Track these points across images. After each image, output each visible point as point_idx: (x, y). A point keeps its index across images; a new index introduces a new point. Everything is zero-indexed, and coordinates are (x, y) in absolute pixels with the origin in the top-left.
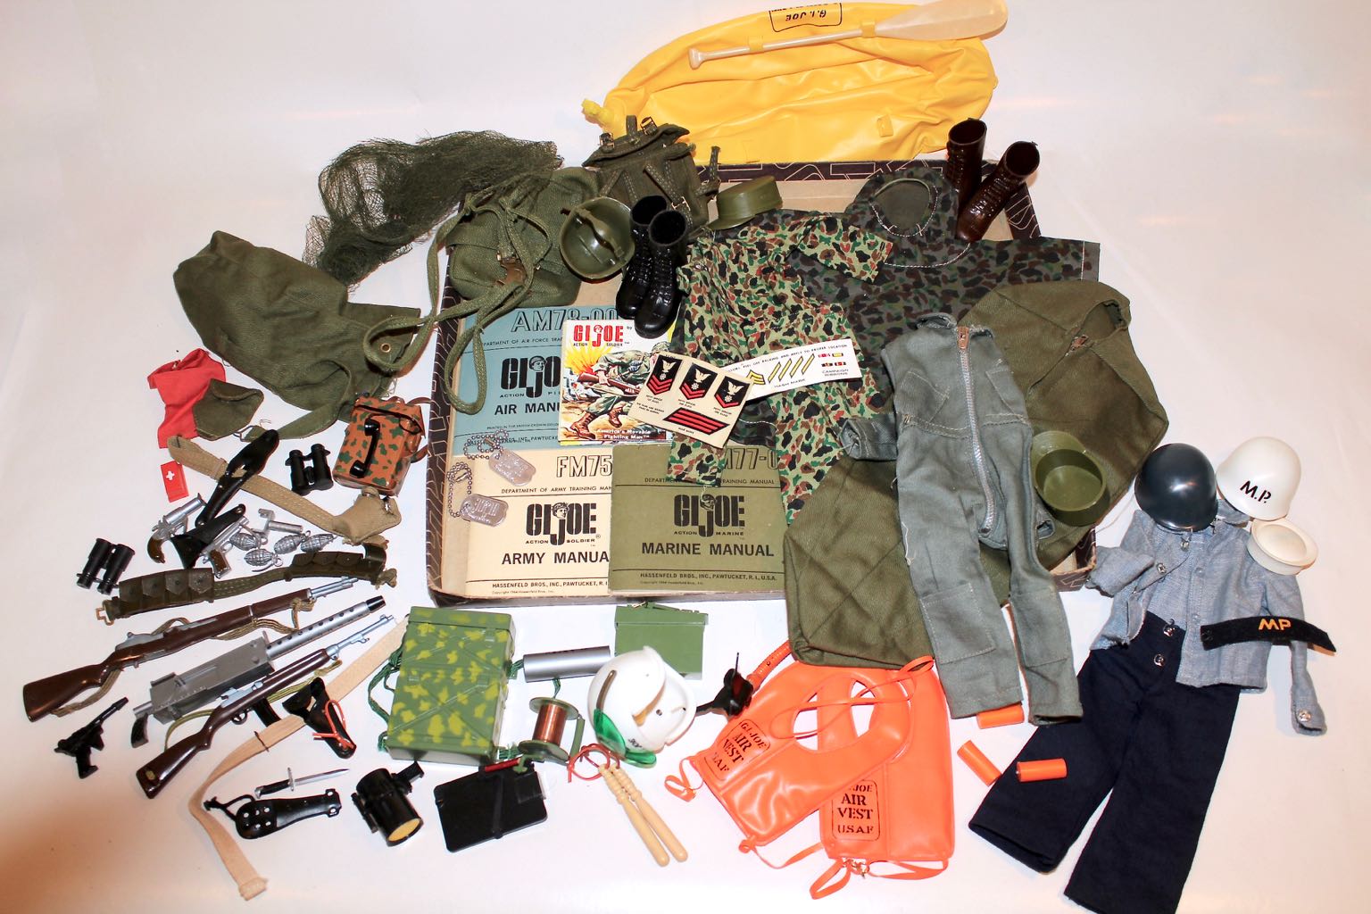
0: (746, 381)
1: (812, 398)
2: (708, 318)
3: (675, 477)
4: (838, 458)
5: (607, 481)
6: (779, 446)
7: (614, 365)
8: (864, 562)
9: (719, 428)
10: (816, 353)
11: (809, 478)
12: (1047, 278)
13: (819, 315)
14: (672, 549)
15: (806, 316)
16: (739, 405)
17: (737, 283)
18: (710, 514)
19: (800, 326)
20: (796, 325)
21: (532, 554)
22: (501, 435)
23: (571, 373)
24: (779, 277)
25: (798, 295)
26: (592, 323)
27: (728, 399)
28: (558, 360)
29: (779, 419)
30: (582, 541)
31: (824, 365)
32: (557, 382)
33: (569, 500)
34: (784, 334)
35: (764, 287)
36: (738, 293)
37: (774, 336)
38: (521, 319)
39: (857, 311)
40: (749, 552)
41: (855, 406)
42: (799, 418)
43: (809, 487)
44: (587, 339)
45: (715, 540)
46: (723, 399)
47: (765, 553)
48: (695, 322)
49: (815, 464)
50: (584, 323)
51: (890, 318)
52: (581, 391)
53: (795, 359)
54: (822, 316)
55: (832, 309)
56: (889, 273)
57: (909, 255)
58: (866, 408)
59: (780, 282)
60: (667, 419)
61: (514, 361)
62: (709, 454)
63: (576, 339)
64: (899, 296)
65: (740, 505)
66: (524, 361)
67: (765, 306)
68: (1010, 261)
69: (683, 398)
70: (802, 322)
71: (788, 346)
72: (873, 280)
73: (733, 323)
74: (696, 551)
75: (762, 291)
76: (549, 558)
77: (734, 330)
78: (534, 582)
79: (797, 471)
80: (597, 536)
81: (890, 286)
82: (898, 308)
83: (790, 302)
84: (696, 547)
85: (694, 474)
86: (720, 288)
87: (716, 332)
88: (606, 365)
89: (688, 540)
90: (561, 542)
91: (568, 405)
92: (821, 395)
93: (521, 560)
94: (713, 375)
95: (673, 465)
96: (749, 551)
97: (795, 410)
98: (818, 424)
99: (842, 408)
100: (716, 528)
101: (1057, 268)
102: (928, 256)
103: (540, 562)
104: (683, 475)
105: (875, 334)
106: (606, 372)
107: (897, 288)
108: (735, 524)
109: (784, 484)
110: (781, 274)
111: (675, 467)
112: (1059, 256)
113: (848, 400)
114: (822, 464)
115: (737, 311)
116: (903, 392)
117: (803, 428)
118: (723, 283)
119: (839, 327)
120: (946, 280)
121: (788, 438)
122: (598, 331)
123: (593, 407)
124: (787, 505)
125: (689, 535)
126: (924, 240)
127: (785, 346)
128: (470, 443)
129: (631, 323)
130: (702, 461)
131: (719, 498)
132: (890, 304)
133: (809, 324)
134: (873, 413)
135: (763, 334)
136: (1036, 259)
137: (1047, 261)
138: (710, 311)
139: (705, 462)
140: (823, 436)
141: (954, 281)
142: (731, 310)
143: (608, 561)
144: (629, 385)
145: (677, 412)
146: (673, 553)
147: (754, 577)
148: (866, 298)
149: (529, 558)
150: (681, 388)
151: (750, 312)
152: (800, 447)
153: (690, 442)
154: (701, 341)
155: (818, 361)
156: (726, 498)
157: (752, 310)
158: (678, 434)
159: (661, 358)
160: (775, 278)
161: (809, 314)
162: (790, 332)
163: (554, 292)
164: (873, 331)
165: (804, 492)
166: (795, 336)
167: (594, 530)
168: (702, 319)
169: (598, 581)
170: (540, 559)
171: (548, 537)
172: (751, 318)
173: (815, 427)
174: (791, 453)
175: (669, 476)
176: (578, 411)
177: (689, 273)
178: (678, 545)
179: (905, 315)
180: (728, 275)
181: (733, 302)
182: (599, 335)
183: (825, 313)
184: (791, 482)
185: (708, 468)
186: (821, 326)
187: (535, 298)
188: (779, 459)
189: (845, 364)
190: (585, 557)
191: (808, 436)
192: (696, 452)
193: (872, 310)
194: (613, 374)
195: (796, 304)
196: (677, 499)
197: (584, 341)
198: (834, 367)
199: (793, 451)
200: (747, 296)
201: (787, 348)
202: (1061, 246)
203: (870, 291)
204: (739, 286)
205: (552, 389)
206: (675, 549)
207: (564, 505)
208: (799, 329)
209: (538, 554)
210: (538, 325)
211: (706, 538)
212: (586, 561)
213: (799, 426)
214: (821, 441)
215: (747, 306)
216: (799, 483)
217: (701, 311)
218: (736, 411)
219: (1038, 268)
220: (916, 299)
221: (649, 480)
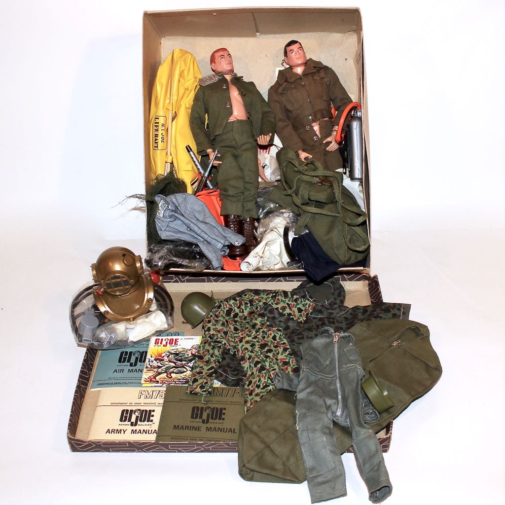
1: (262, 364)
2: (213, 327)
4: (272, 389)
5: (162, 401)
6: (246, 387)
7: (172, 354)
11: (257, 398)
12: (384, 319)
13: (270, 332)
14: (188, 428)
15: (263, 332)
18: (208, 414)
19: (261, 335)
20: (258, 335)
21: (121, 430)
23: (151, 357)
25: (262, 324)
26: (164, 338)
28: (146, 352)
29: (248, 375)
32: (144, 361)
33: (142, 408)
34: (252, 338)
35: (249, 321)
37: (248, 339)
39: (293, 334)
41: (285, 372)
42: (256, 373)
44: (161, 343)
45: (209, 425)
47: (233, 432)
49: (261, 392)
52: (155, 364)
54: (272, 333)
55: (277, 330)
56: (310, 319)
57: (320, 312)
59: (255, 318)
61: (126, 353)
62: (206, 381)
63: (155, 344)
64: (313, 329)
66: (131, 353)
68: (368, 313)
72: (303, 322)
74: (199, 430)
79: (253, 396)
81: (310, 325)
82: (312, 334)
83: (258, 327)
84: (200, 428)
88: (168, 354)
89: (195, 425)
91: (148, 369)
92: (267, 364)
96: (225, 431)
97: (255, 370)
100: (210, 420)
101: (390, 315)
102: (330, 313)
104: (193, 390)
106: (168, 357)
107: (313, 326)
108: (220, 419)
109: (246, 402)
110: (257, 315)
111: (190, 388)
112: (391, 309)
113: (282, 369)
114: (264, 392)
117: (258, 377)
119: (280, 337)
120: (338, 322)
121: (250, 382)
122: (166, 341)
123: (160, 370)
124: (246, 411)
125: (197, 422)
126: (329, 307)
131: (214, 408)
132: (309, 332)
136: (379, 312)
137: (385, 312)
140: (266, 380)
141: (341, 323)
144: (178, 362)
146: (188, 430)
148: (297, 329)
152: (255, 386)
154: (208, 336)
156: (217, 409)
157: (240, 329)
160: (254, 316)
165: (254, 405)
166: (257, 339)
167: (152, 421)
171: (130, 423)
172: (239, 332)
173: (263, 376)
174: (251, 389)
176: (152, 372)
178: (191, 427)
182: (167, 343)
183: (273, 331)
184: (249, 401)
185: (205, 387)
186: (271, 337)
188: (245, 392)
191: (260, 380)
192: (200, 381)
193: (300, 334)
194: (171, 357)
195: (260, 328)
196: (194, 408)
197: (159, 344)
202: (392, 305)
203: (299, 327)
205: (142, 364)
207: (140, 410)
208: (260, 337)
213: (256, 377)
214: (265, 383)
216: (252, 401)
217: (209, 325)
219: (380, 315)
221: (181, 400)
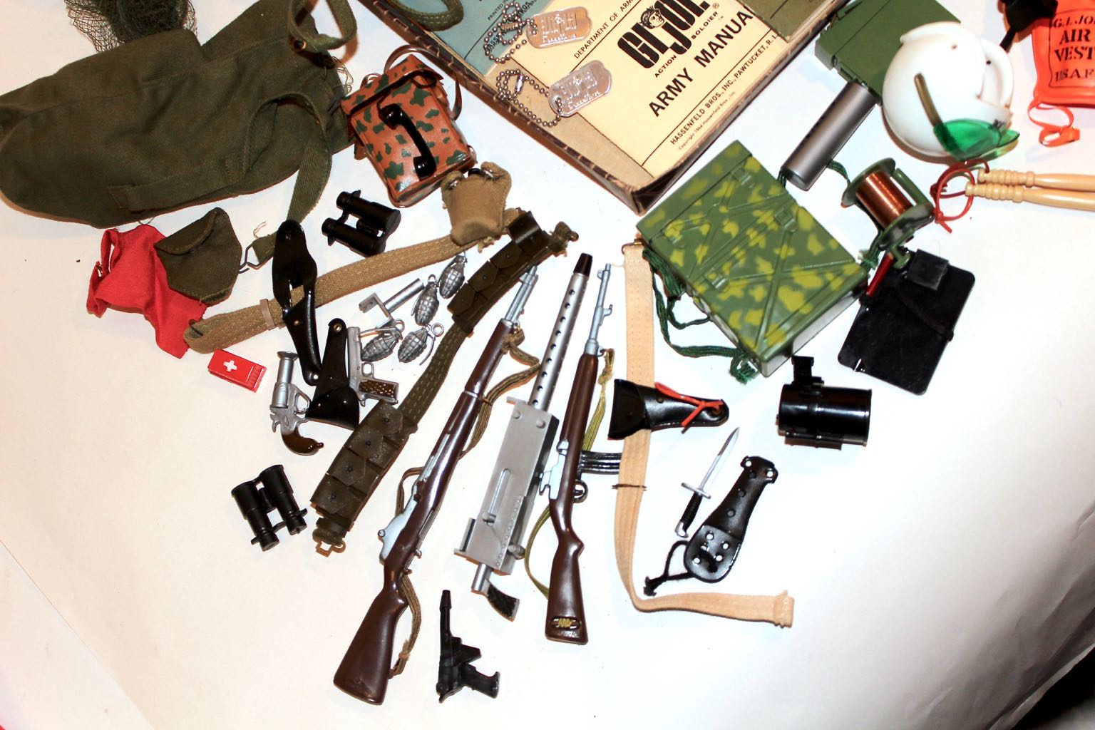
22: (511, 12)
30: (706, 24)
76: (694, 69)
78: (706, 101)
80: (716, 6)
90: (687, 43)
93: (670, 95)
103: (691, 80)
149: (676, 87)
167: (705, 5)
169: (763, 43)
170: (686, 76)
209: (679, 76)
212: (731, 37)
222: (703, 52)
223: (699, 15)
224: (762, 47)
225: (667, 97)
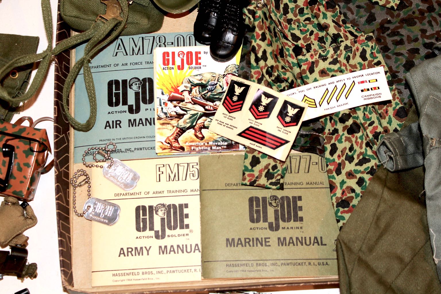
0: (302, 104)
1: (354, 118)
2: (269, 50)
3: (248, 184)
4: (375, 168)
5: (196, 184)
6: (327, 154)
7: (196, 85)
8: (400, 259)
9: (282, 144)
10: (357, 80)
11: (352, 183)
13: (357, 45)
14: (249, 243)
15: (346, 47)
16: (297, 125)
17: (288, 13)
18: (276, 212)
19: (343, 56)
20: (339, 56)
21: (141, 248)
22: (111, 147)
23: (163, 94)
24: (322, 9)
25: (338, 25)
26: (177, 50)
27: (288, 119)
29: (327, 131)
30: (179, 235)
31: (362, 91)
32: (151, 100)
33: (168, 201)
34: (330, 63)
35: (310, 16)
36: (289, 21)
37: (322, 65)
38: (119, 45)
39: (383, 33)
40: (308, 243)
41: (385, 118)
42: (343, 134)
43: (353, 191)
45: (281, 233)
46: (284, 119)
47: (320, 244)
48: (260, 55)
49: (357, 171)
50: (170, 49)
51: (410, 40)
52: (171, 109)
53: (340, 85)
54: (359, 46)
55: (366, 39)
58: (393, 119)
59: (323, 13)
60: (240, 135)
61: (117, 82)
62: (274, 164)
63: (164, 64)
64: (416, 20)
65: (299, 203)
66: (125, 82)
67: (312, 33)
69: (253, 118)
70: (344, 52)
71: (334, 73)
72: (396, 8)
73: (287, 47)
74: (267, 244)
75: (308, 19)
76: (154, 250)
77: (287, 53)
78: (144, 271)
79: (343, 176)
80: (191, 231)
81: (408, 11)
82: (416, 30)
83: (332, 30)
84: (267, 240)
85: (263, 181)
86: (277, 21)
87: (276, 62)
88: (189, 85)
89: (260, 234)
90: (163, 237)
91: (162, 121)
92: (360, 114)
93: (133, 252)
94: (275, 99)
95: (247, 173)
97: (340, 126)
98: (359, 140)
99: (376, 124)
100: (282, 224)
103: (148, 254)
104: (255, 181)
105: (398, 54)
106: (190, 92)
107: (414, 13)
108: (296, 220)
109: (332, 186)
110: (324, 6)
111: (249, 175)
113: (380, 114)
114: (362, 173)
115: (290, 38)
116: (427, 115)
117: (347, 142)
118: (278, 15)
119: (372, 53)
121: (334, 149)
122: (181, 56)
123: (182, 123)
124: (335, 204)
125: (261, 230)
127: (331, 74)
128: (87, 154)
129: (207, 48)
130: (269, 170)
131: (282, 198)
132: (410, 27)
133: (349, 54)
134: (399, 123)
135: (313, 63)
138: (270, 44)
139: (271, 171)
140: (363, 150)
142: (286, 38)
143: (200, 252)
144: (209, 103)
145: (247, 129)
146: (250, 246)
147: (312, 263)
148: (389, 22)
149: (139, 251)
150: (250, 109)
151: (299, 39)
152: (344, 157)
153: (258, 154)
154: (264, 71)
155: (358, 87)
156: (288, 199)
157: (301, 36)
158: (249, 148)
159: (233, 83)
160: (319, 10)
161: (349, 45)
162: (335, 62)
163: (145, 22)
164: (395, 51)
165: (348, 195)
166: (338, 65)
167: (187, 226)
168: (265, 52)
169: (193, 268)
170: (148, 251)
171: (152, 233)
172: (301, 44)
173: (356, 142)
174: (338, 161)
175: (244, 182)
176: (169, 127)
177: (253, 13)
178: (253, 239)
179: (421, 36)
180: (282, 6)
181: (286, 31)
182: (182, 60)
183: (361, 42)
184: (338, 185)
185: (273, 175)
186: (358, 54)
187: (130, 28)
188: (327, 166)
189: (379, 88)
190: (182, 249)
191: (351, 149)
192: (264, 162)
193: (395, 33)
194: (195, 94)
195: (336, 32)
196: (251, 200)
197: (170, 65)
198: (370, 92)
199: (339, 160)
200: (297, 24)
201: (333, 76)
203: (392, 16)
204: (290, 16)
205: (148, 106)
206: (251, 243)
207: (163, 205)
208: (342, 59)
209: (145, 247)
210: (133, 50)
211: (275, 232)
212: (183, 252)
213: (343, 140)
214: (361, 153)
215: (297, 33)
216: (344, 187)
217: (264, 45)
218: (294, 130)
220: (430, 23)
221: (228, 185)
222: (166, 247)
223: (180, 228)
224: (191, 270)
225: (131, 252)
